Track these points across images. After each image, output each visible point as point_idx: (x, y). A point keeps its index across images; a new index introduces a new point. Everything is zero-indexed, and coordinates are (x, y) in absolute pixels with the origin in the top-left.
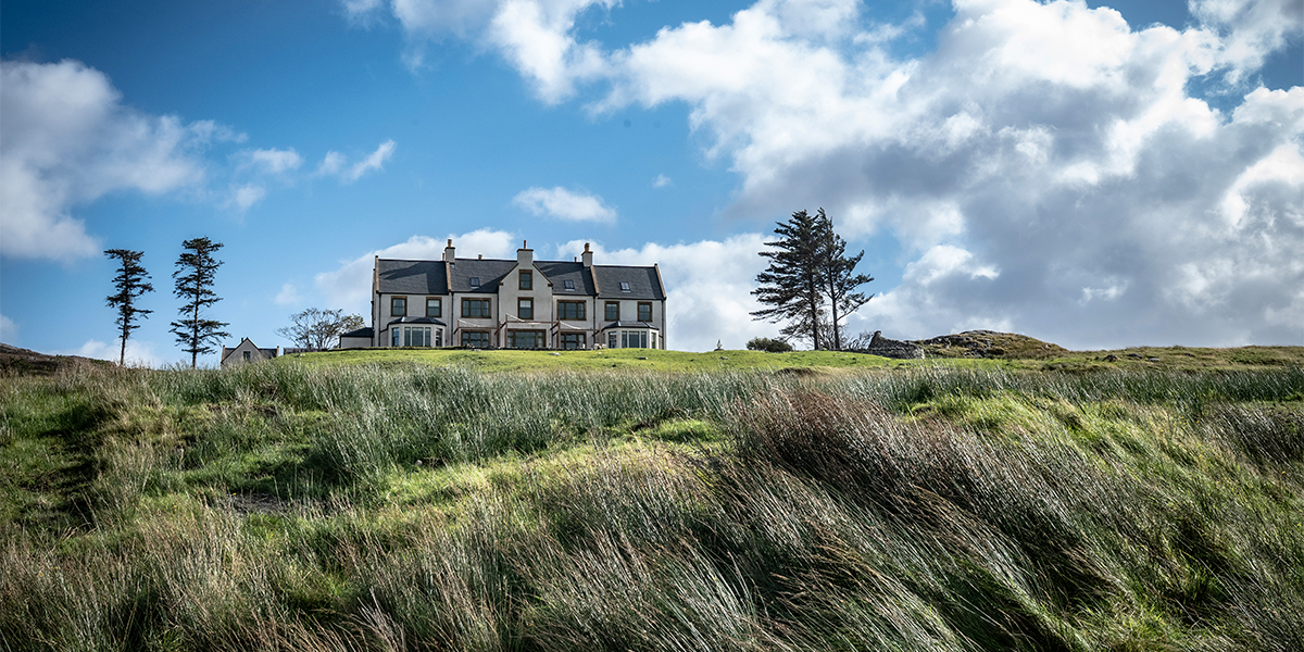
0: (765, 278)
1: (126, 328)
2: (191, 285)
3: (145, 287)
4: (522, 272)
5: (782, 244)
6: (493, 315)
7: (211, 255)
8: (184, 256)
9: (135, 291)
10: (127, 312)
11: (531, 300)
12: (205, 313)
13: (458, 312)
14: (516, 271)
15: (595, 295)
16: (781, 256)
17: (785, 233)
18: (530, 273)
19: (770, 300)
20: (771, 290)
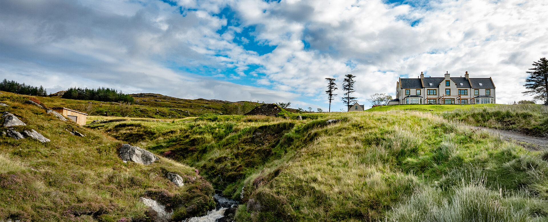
0: (528, 81)
1: (330, 100)
2: (347, 87)
3: (336, 88)
4: (446, 81)
5: (535, 69)
6: (437, 94)
7: (353, 79)
8: (345, 79)
9: (333, 90)
10: (331, 95)
11: (450, 89)
12: (351, 95)
13: (426, 93)
14: (444, 81)
15: (471, 87)
16: (535, 73)
17: (537, 65)
18: (449, 81)
19: (531, 87)
20: (531, 85)
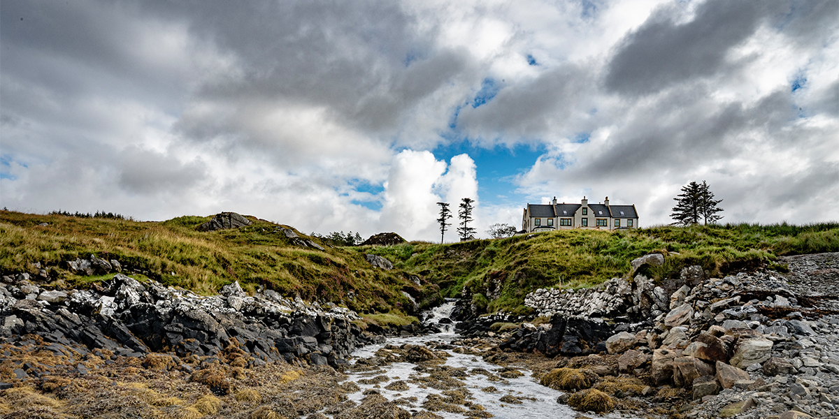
0: (676, 209)
1: (443, 231)
2: (464, 215)
3: (450, 216)
4: (583, 208)
5: (684, 195)
6: (572, 225)
7: (470, 204)
8: (462, 205)
9: (445, 218)
10: (443, 224)
11: (587, 219)
12: (469, 225)
13: (559, 224)
14: (581, 208)
15: (611, 217)
16: (683, 200)
17: (686, 191)
18: (587, 208)
19: (677, 218)
20: (678, 214)
